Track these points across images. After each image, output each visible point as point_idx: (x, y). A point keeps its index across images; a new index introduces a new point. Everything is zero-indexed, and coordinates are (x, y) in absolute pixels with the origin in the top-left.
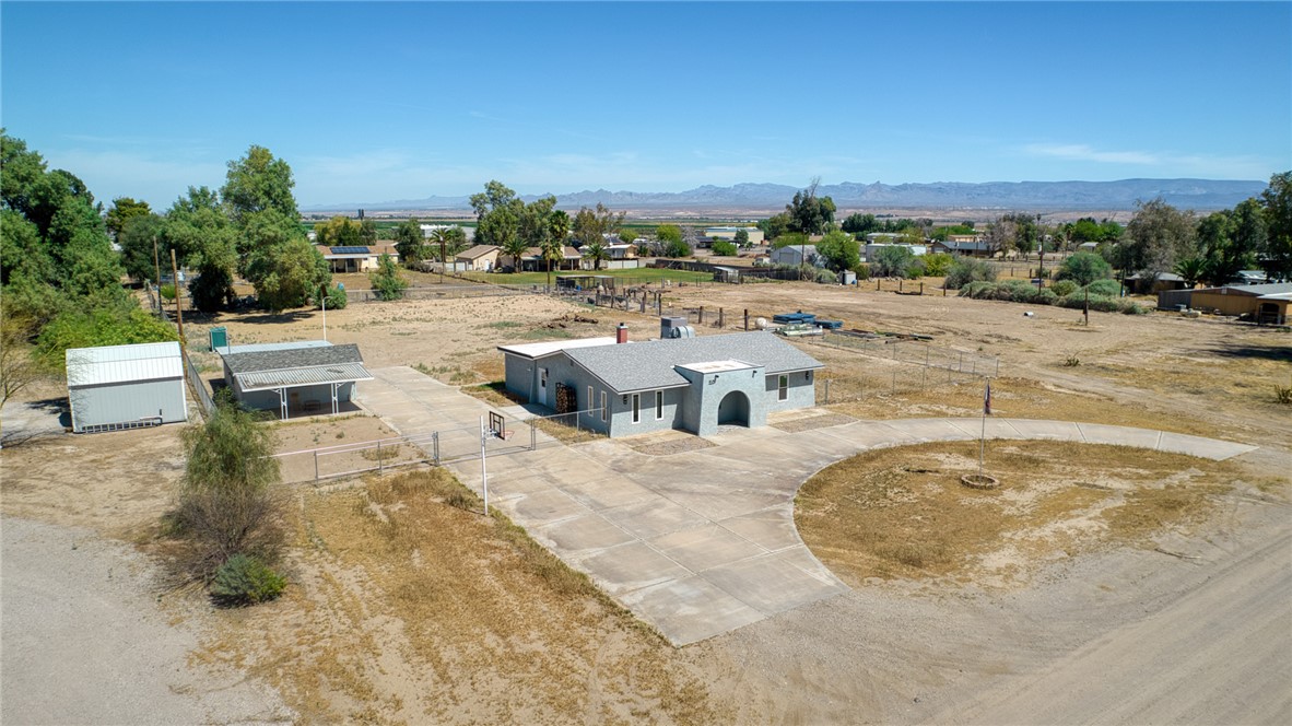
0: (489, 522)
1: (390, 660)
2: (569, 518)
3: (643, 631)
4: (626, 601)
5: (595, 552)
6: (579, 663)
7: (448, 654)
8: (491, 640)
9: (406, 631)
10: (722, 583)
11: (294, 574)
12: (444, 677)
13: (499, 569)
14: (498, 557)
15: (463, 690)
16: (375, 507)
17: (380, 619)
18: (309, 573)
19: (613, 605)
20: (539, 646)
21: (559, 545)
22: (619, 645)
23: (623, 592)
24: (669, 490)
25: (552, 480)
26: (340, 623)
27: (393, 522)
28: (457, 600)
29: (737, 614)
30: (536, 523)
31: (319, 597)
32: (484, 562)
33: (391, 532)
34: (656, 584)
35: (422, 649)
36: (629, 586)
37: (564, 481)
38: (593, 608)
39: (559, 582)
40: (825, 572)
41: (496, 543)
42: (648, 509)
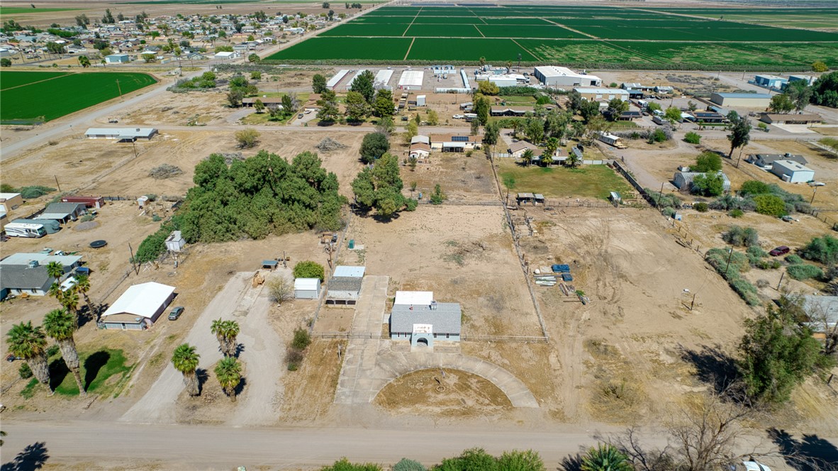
0: (339, 362)
2: (353, 366)
3: (333, 398)
4: (337, 392)
5: (346, 378)
6: (319, 400)
7: (307, 391)
8: (314, 391)
9: (306, 384)
10: (355, 394)
11: (301, 365)
12: (303, 395)
13: (329, 376)
14: (332, 372)
15: (303, 398)
16: (326, 350)
17: (305, 380)
18: (303, 366)
19: (335, 391)
20: (318, 395)
21: (343, 374)
23: (340, 389)
25: (363, 352)
26: (300, 379)
27: (325, 357)
28: (317, 381)
29: (349, 401)
30: (347, 365)
31: (301, 372)
32: (329, 373)
33: (323, 359)
34: (346, 390)
37: (365, 354)
38: (332, 391)
39: (334, 383)
40: (373, 399)
41: (335, 369)
42: (367, 370)
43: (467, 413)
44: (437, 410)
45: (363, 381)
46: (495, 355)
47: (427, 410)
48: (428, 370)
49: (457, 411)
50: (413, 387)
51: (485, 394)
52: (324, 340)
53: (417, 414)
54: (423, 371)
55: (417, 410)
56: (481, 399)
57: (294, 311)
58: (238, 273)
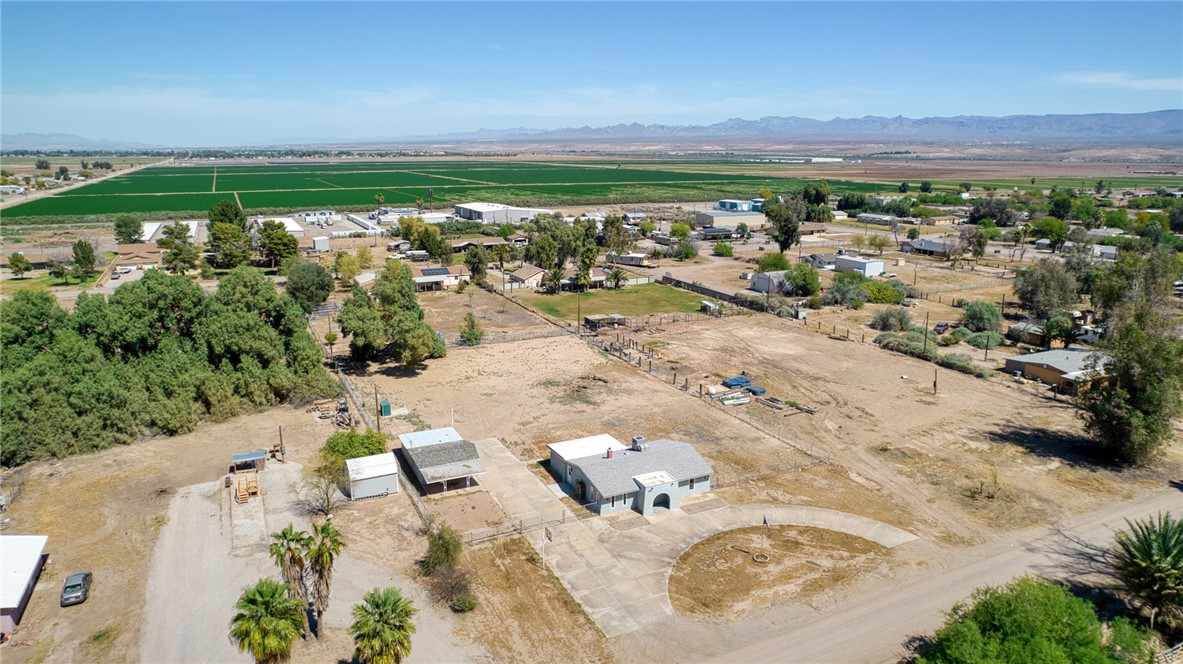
0: (545, 573)
1: (516, 637)
2: (577, 572)
3: (598, 631)
4: (594, 618)
5: (586, 592)
6: (576, 643)
7: (534, 636)
8: (547, 632)
9: (520, 626)
10: (630, 611)
11: (475, 598)
12: (533, 645)
13: (549, 599)
14: (549, 593)
15: (539, 650)
16: (498, 561)
17: (510, 620)
18: (481, 598)
19: (589, 619)
20: (563, 635)
21: (573, 588)
22: (589, 636)
23: (593, 613)
24: (621, 556)
25: (572, 547)
26: (497, 622)
27: (508, 572)
28: (535, 613)
29: (632, 626)
30: (564, 574)
31: (487, 610)
32: (544, 595)
33: (507, 577)
34: (607, 610)
35: (525, 634)
36: (596, 610)
37: (577, 548)
38: (582, 620)
39: (571, 607)
40: (671, 607)
41: (548, 585)
42: (610, 568)
43: (837, 577)
44: (792, 587)
45: (622, 588)
46: (779, 494)
47: (776, 593)
48: (708, 540)
49: (821, 579)
50: (712, 569)
51: (829, 544)
52: (476, 547)
53: (769, 605)
54: (702, 543)
55: (764, 599)
56: (835, 553)
57: (368, 520)
58: (182, 491)
